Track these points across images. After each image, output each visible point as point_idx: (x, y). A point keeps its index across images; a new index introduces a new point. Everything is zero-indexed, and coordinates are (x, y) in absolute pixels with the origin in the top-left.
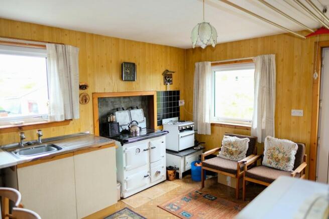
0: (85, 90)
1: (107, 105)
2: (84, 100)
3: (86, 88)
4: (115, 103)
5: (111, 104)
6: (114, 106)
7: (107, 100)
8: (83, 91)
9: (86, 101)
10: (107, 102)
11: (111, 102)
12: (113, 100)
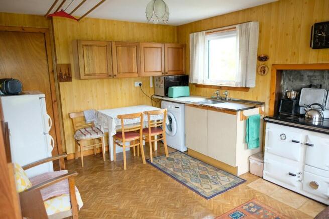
0: (266, 62)
1: (302, 80)
2: (262, 71)
3: (265, 60)
4: (313, 78)
5: (307, 78)
6: (311, 82)
7: (302, 73)
8: (261, 63)
9: (264, 73)
10: (303, 75)
11: (308, 76)
12: (311, 74)
